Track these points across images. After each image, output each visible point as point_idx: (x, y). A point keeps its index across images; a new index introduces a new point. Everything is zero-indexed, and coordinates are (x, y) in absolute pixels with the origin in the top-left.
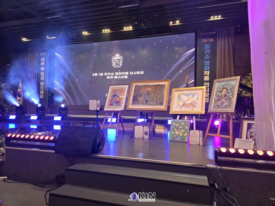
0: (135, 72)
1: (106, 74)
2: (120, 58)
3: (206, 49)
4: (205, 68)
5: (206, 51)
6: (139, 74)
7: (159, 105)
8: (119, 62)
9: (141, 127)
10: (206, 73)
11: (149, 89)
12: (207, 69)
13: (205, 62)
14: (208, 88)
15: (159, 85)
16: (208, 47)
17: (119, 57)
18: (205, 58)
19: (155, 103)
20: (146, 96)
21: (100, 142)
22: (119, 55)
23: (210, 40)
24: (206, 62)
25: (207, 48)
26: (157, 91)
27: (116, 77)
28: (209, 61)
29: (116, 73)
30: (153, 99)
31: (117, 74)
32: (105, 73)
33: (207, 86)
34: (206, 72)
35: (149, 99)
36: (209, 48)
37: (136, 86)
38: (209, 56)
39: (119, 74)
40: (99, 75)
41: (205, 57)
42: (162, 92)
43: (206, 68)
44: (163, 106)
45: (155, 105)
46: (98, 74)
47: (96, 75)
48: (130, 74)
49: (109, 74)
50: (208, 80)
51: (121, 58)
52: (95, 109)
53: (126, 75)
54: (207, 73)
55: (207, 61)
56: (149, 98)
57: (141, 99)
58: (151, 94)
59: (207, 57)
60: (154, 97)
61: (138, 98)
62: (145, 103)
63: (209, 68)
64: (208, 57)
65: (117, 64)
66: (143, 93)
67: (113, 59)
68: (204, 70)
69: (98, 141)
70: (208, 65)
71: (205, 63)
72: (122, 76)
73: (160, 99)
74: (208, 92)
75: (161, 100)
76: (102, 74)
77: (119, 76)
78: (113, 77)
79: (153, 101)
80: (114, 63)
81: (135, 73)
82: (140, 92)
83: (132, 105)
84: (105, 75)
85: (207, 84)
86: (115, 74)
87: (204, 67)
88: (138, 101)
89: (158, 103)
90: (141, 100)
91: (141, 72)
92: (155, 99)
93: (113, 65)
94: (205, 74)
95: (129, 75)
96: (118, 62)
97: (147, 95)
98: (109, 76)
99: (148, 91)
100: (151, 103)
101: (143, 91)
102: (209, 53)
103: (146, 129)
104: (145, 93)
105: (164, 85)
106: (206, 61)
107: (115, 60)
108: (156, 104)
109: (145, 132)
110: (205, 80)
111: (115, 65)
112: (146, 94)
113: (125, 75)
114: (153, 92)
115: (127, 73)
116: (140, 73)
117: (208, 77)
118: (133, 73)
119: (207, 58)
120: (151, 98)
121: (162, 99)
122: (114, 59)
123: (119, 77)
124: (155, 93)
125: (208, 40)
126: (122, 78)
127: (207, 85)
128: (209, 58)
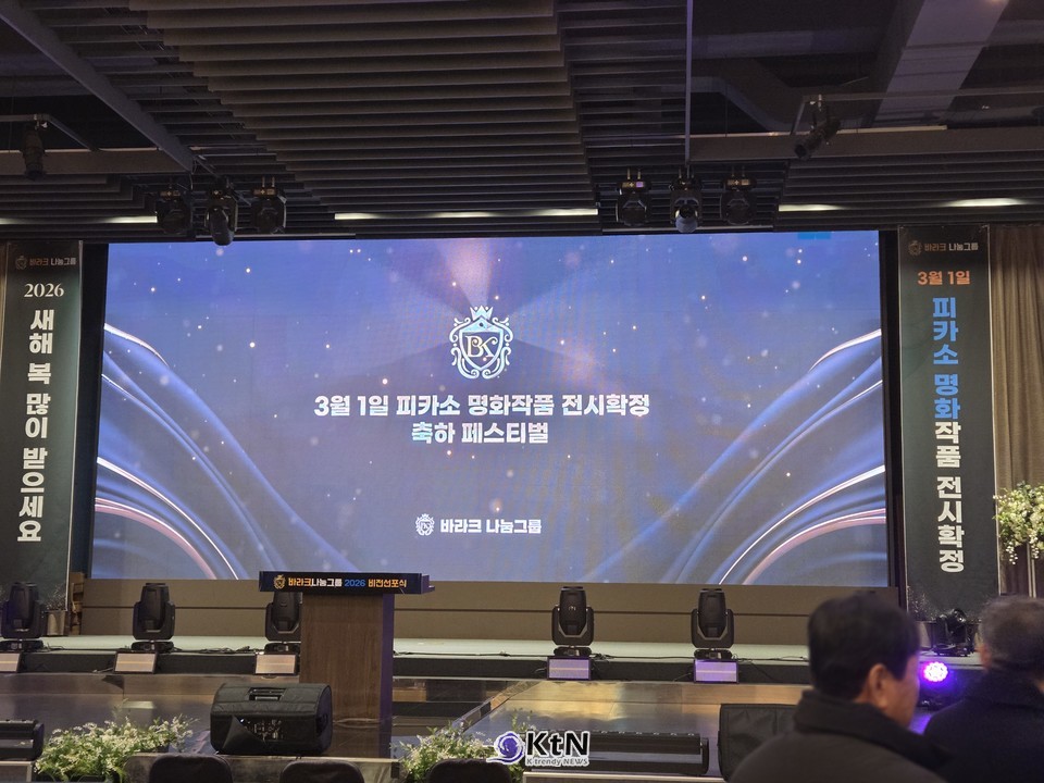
2: (497, 330)
3: (939, 319)
4: (938, 409)
5: (941, 327)
10: (944, 433)
12: (951, 412)
13: (937, 378)
14: (958, 504)
16: (949, 310)
17: (490, 321)
18: (936, 362)
22: (488, 315)
23: (955, 278)
24: (942, 380)
25: (945, 314)
27: (473, 434)
28: (955, 378)
29: (471, 398)
31: (477, 405)
33: (953, 492)
34: (943, 426)
36: (953, 315)
38: (955, 354)
39: (496, 411)
41: (936, 355)
43: (942, 405)
46: (355, 405)
49: (430, 403)
50: (957, 464)
51: (503, 329)
53: (541, 420)
54: (949, 430)
55: (946, 377)
59: (946, 357)
63: (957, 408)
64: (951, 358)
65: (481, 362)
68: (937, 416)
70: (954, 396)
71: (937, 382)
72: (509, 426)
74: (959, 521)
76: (378, 407)
77: (494, 428)
78: (452, 432)
80: (461, 351)
84: (400, 412)
85: (950, 482)
86: (465, 407)
87: (936, 402)
93: (459, 363)
94: (939, 437)
96: (484, 350)
98: (429, 418)
102: (953, 339)
106: (942, 377)
107: (469, 338)
110: (940, 464)
111: (466, 362)
113: (534, 419)
115: (545, 406)
117: (954, 449)
119: (946, 361)
122: (465, 334)
123: (495, 435)
125: (946, 278)
126: (509, 439)
127: (951, 488)
128: (956, 362)
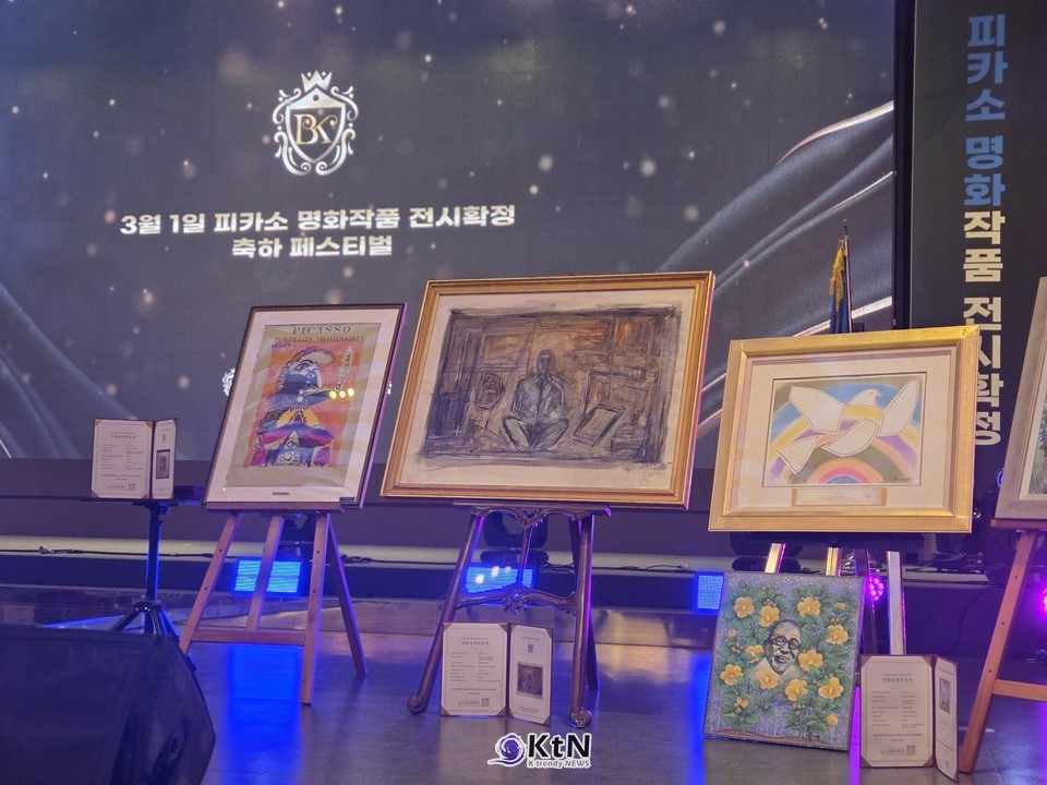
0: (446, 210)
1: (224, 224)
2: (337, 104)
3: (978, 50)
4: (969, 191)
5: (980, 62)
6: (484, 223)
7: (630, 464)
8: (332, 133)
9: (493, 632)
10: (978, 229)
11: (557, 343)
12: (990, 195)
13: (970, 142)
14: (997, 340)
15: (632, 313)
16: (994, 34)
17: (327, 92)
18: (969, 118)
19: (601, 450)
20: (534, 394)
21: (170, 745)
22: (325, 83)
24: (978, 146)
25: (987, 41)
26: (617, 359)
27: (302, 249)
28: (998, 141)
29: (301, 214)
30: (585, 419)
31: (309, 220)
32: (218, 216)
33: (989, 320)
34: (977, 218)
35: (554, 416)
36: (1001, 42)
37: (456, 315)
38: (1000, 104)
39: (331, 225)
40: (176, 228)
41: (970, 107)
42: (653, 364)
43: (975, 186)
44: (663, 467)
45: (604, 461)
46: (167, 224)
47: (150, 226)
48: (414, 224)
49: (253, 221)
50: (996, 277)
51: (346, 103)
52: (139, 493)
53: (385, 233)
54: (985, 224)
55: (985, 141)
56: (553, 406)
57: (493, 417)
58: (574, 381)
59: (986, 110)
60: (595, 401)
61: (471, 410)
62: (524, 443)
63: (999, 188)
64: (994, 110)
65: (315, 151)
66: (512, 370)
67: (283, 111)
68: (967, 202)
69: (157, 741)
70: (996, 170)
71: (970, 149)
72: (346, 239)
73: (635, 418)
74: (997, 364)
75: (642, 421)
76: (194, 225)
77: (328, 241)
78: (278, 247)
79: (588, 429)
80: (287, 136)
81: (451, 215)
82: (489, 359)
83: (423, 465)
84: (218, 228)
85: (984, 306)
86: (293, 223)
87: (967, 180)
88: (473, 427)
89: (623, 446)
90: (496, 426)
91: (498, 209)
92: (602, 417)
93: (283, 154)
94: (969, 235)
95: (401, 235)
96: (318, 134)
97: (541, 388)
98: (252, 234)
99: (548, 359)
100: (566, 445)
101: (509, 356)
102: (999, 79)
103: (531, 648)
104: (523, 371)
105: (671, 312)
106: (977, 140)
107: (299, 117)
108: (604, 453)
109: (521, 668)
110: (970, 278)
111: (294, 153)
112: (530, 375)
113: (375, 232)
114: (581, 366)
115: (389, 219)
116: (489, 218)
117: (992, 253)
118: (437, 216)
119: (986, 115)
120: (567, 408)
121: (655, 418)
122: (293, 112)
123: (329, 248)
124: (603, 369)
126: (346, 252)
127: (985, 313)
128: (1001, 116)
